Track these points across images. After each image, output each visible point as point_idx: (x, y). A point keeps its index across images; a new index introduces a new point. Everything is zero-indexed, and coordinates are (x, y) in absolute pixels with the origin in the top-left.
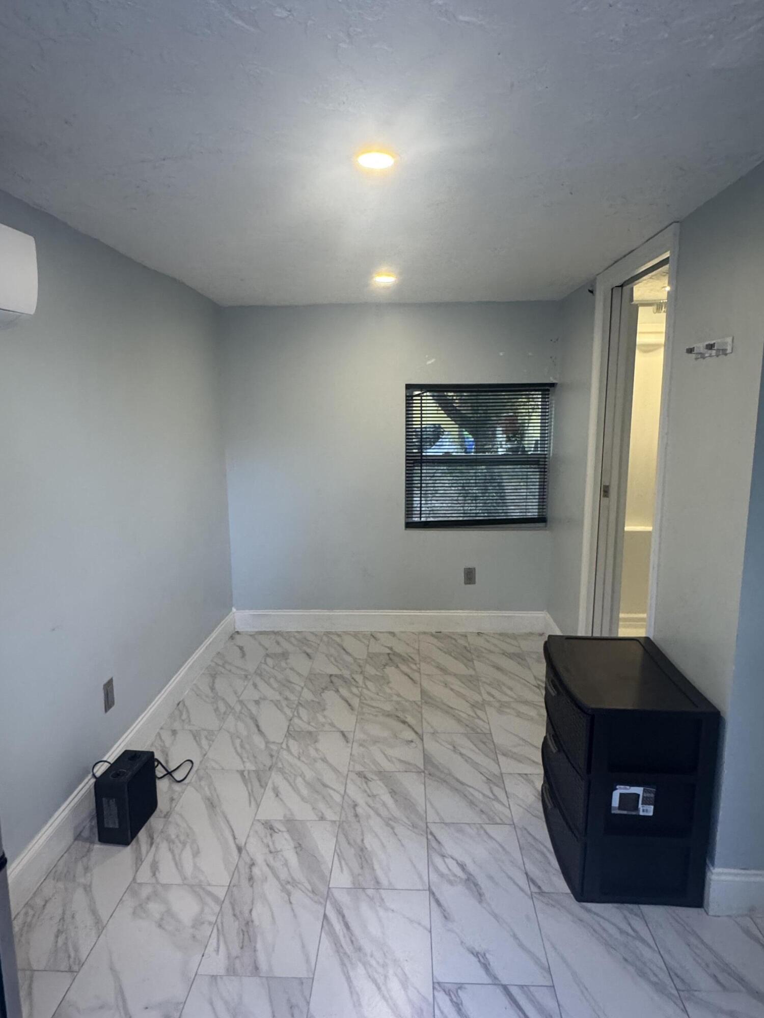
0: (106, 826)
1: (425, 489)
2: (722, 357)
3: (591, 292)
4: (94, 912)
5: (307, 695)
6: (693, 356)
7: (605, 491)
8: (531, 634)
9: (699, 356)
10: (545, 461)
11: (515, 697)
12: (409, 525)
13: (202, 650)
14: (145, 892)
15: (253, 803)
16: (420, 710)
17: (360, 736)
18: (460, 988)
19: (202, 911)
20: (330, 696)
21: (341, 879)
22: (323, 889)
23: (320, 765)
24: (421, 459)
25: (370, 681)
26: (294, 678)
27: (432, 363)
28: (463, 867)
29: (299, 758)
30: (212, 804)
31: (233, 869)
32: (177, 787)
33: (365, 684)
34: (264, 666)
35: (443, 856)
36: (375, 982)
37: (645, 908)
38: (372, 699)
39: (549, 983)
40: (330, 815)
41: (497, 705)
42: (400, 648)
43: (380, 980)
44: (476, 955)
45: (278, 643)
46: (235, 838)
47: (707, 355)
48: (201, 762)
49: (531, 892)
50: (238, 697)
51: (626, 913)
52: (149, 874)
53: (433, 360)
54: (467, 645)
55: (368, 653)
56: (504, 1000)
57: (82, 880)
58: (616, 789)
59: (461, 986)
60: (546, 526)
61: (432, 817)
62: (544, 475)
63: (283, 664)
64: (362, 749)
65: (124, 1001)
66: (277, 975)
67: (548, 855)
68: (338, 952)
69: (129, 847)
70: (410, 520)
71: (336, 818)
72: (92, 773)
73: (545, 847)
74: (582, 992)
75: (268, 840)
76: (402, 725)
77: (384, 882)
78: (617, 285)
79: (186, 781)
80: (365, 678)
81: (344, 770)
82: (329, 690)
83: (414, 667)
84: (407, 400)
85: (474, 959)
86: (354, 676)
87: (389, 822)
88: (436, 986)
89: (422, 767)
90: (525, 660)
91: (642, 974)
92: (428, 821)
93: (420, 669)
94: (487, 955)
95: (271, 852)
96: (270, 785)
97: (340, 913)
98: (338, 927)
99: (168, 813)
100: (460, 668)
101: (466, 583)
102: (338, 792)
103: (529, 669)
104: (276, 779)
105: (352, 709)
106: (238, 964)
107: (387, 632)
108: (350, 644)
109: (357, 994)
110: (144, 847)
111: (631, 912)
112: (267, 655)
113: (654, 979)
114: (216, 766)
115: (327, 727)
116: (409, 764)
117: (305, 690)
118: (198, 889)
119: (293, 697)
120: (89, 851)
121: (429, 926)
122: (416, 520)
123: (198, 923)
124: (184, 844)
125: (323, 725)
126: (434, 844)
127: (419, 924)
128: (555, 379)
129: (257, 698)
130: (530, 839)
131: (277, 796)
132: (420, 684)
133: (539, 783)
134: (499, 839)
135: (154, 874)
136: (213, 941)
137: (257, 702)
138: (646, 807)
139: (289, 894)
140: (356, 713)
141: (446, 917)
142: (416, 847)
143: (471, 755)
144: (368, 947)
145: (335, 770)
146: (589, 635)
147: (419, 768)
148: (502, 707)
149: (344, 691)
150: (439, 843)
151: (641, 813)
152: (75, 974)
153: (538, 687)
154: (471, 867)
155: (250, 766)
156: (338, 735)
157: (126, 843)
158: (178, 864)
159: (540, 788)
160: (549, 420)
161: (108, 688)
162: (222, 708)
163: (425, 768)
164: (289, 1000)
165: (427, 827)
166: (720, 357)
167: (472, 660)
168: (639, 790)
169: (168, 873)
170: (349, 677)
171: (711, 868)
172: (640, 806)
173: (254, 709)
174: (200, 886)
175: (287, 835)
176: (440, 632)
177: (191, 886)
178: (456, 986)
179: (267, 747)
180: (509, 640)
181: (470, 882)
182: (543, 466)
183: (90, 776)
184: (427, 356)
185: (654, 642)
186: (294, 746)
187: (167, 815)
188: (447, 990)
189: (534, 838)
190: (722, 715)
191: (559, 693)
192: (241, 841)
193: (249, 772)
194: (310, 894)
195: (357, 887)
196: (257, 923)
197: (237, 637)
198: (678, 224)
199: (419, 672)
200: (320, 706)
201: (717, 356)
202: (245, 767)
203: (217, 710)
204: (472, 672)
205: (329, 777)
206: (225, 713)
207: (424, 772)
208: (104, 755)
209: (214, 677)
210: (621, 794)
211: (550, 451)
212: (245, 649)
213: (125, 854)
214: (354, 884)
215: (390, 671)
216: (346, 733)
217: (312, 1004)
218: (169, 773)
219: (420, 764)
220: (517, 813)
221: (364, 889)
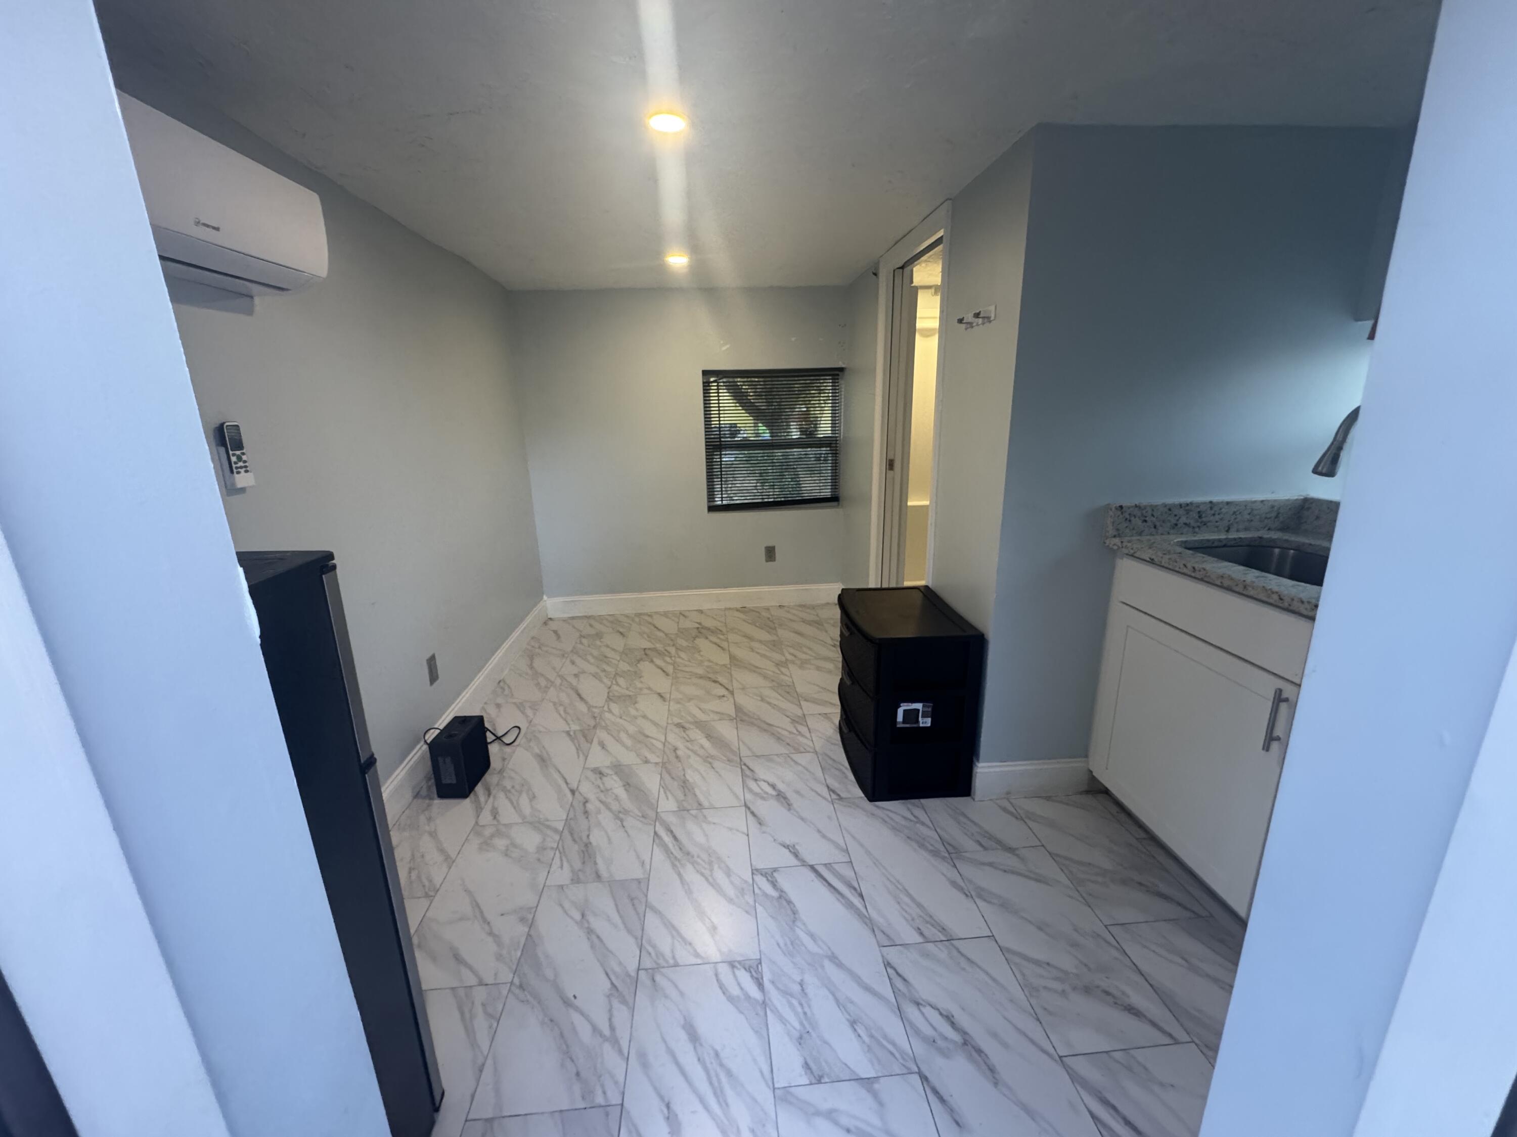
0: (444, 782)
1: (725, 476)
2: (987, 324)
3: (875, 274)
4: (442, 851)
5: (624, 666)
6: (963, 326)
7: (891, 465)
8: (828, 604)
9: (969, 326)
10: (836, 444)
11: (814, 655)
12: (712, 508)
13: (518, 633)
14: (488, 832)
15: (581, 755)
16: (729, 671)
17: (675, 695)
18: (775, 871)
19: (544, 840)
20: (645, 666)
21: (667, 805)
22: (652, 814)
23: (640, 721)
24: (721, 445)
25: (682, 651)
26: (610, 654)
27: (726, 350)
28: (773, 786)
29: (621, 718)
30: (543, 760)
31: (568, 807)
32: (508, 749)
33: (678, 654)
34: (579, 646)
35: (756, 780)
36: (702, 874)
37: (923, 801)
38: (686, 666)
39: (847, 859)
40: (653, 758)
41: (798, 662)
42: (709, 623)
43: (707, 872)
44: (787, 847)
45: (591, 626)
46: (567, 783)
47: (974, 324)
48: (528, 728)
49: (831, 799)
50: (558, 673)
51: (910, 806)
52: (490, 818)
53: (728, 346)
54: (770, 616)
55: (679, 628)
56: (812, 875)
57: (427, 828)
58: (900, 706)
59: (775, 870)
60: (839, 504)
61: (744, 752)
62: (836, 457)
63: (598, 643)
64: (679, 706)
65: (481, 912)
66: (617, 879)
67: (846, 771)
68: (669, 857)
69: (467, 801)
70: (712, 504)
71: (659, 760)
72: (423, 740)
73: (843, 765)
74: (875, 863)
75: (599, 782)
76: (713, 684)
77: (706, 804)
78: (898, 266)
79: (515, 744)
80: (677, 649)
81: (664, 724)
82: (644, 661)
83: (722, 637)
84: (704, 386)
85: (787, 851)
86: (666, 648)
87: (708, 759)
88: (755, 872)
89: (735, 716)
90: (822, 625)
91: (922, 846)
92: (741, 755)
93: (727, 638)
94: (797, 847)
95: (602, 791)
96: (595, 741)
97: (668, 830)
98: (667, 839)
99: (501, 769)
100: (764, 636)
101: (767, 561)
102: (660, 741)
103: (826, 631)
104: (601, 734)
105: (667, 675)
106: (581, 875)
107: (697, 610)
108: (661, 622)
109: (688, 884)
110: (482, 799)
111: (914, 805)
112: (582, 636)
113: (931, 848)
114: (542, 729)
115: (646, 691)
116: (723, 714)
117: (621, 662)
118: (539, 824)
119: (608, 669)
120: (429, 805)
121: (746, 831)
122: (720, 503)
123: (541, 849)
124: (520, 792)
125: (641, 689)
126: (748, 772)
127: (738, 830)
128: (844, 364)
129: (576, 672)
130: (830, 762)
131: (603, 748)
132: (729, 651)
133: (837, 720)
134: (803, 763)
135: (495, 818)
136: (557, 861)
137: (576, 675)
138: (925, 720)
139: (622, 821)
140: (671, 678)
141: (760, 823)
142: (734, 777)
143: (776, 702)
144: (694, 850)
145: (656, 724)
146: (879, 586)
147: (731, 716)
148: (803, 664)
149: (658, 662)
150: (752, 771)
151: (921, 725)
152: (432, 898)
153: (834, 646)
154: (781, 786)
155: (575, 727)
156: (656, 696)
157: (465, 796)
158: (516, 807)
159: (837, 723)
160: (839, 408)
161: (432, 662)
162: (543, 683)
163: (736, 716)
164: (629, 896)
165: (741, 760)
166: (985, 325)
167: (775, 629)
168: (919, 706)
169: (508, 814)
170: (663, 649)
171: (977, 764)
172: (920, 719)
173: (574, 682)
174: (539, 822)
175: (615, 777)
176: (745, 607)
177: (531, 823)
178: (772, 870)
179: (589, 709)
180: (808, 611)
181: (781, 796)
182: (834, 448)
183: (422, 743)
184: (722, 342)
185: (933, 589)
186: (615, 708)
187: (501, 772)
188: (764, 873)
189: (834, 760)
190: (986, 636)
191: (851, 634)
192: (574, 785)
193: (575, 732)
194: (641, 819)
195: (682, 810)
196: (594, 843)
197: (550, 622)
198: (951, 201)
199: (728, 641)
200: (638, 675)
201: (983, 324)
202: (570, 728)
203: (538, 684)
204: (775, 638)
205: (651, 730)
206: (546, 687)
207: (736, 719)
208: (435, 723)
209: (531, 658)
210: (905, 711)
211: (840, 434)
212: (560, 633)
213: (467, 803)
214: (678, 807)
215: (701, 642)
216: (663, 695)
217: (649, 896)
218: (498, 738)
219: (732, 712)
220: (819, 744)
221: (688, 810)
